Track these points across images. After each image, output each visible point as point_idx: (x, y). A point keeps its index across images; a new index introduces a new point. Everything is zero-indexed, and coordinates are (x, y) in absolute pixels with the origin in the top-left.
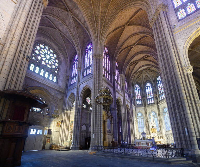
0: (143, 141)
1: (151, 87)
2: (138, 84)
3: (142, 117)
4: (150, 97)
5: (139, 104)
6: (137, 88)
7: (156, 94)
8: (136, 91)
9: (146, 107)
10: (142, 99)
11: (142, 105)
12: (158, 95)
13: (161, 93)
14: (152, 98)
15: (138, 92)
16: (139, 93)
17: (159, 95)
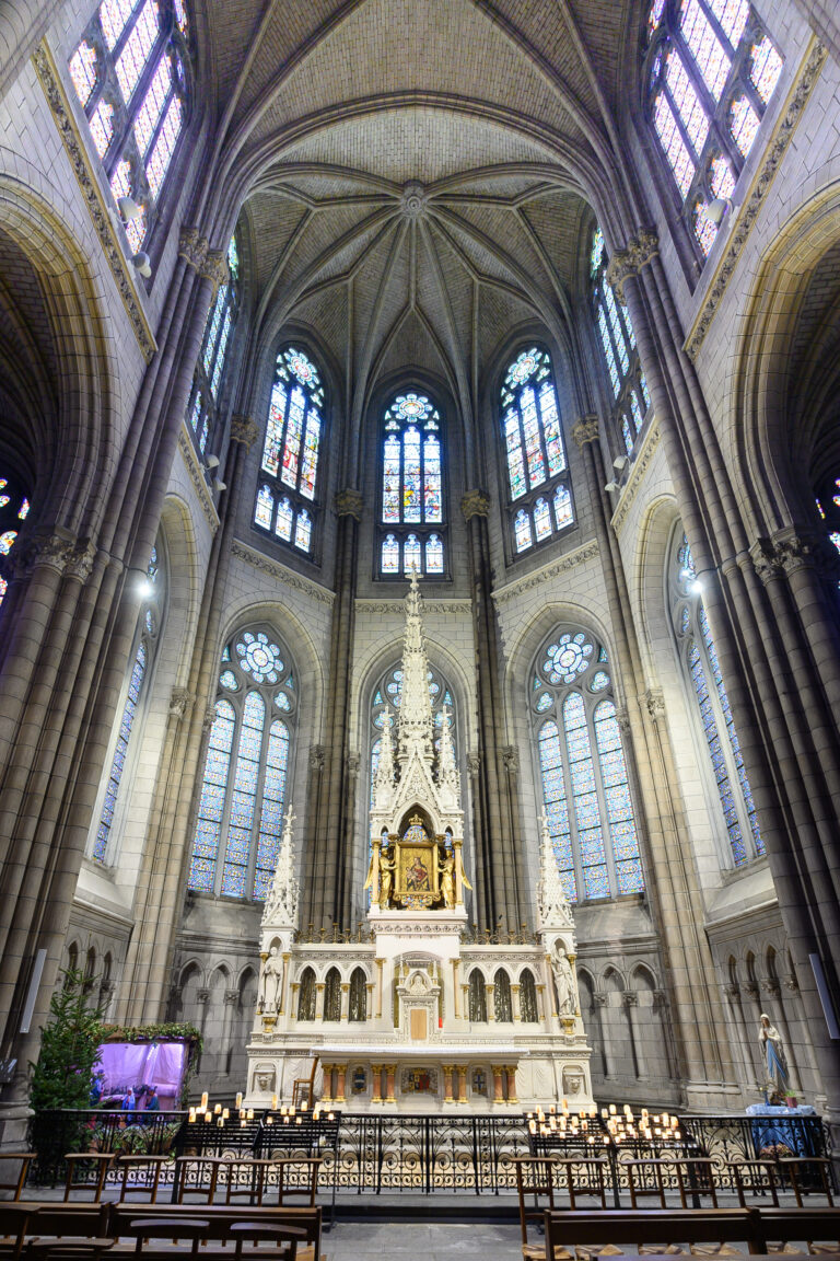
1: (439, 435)
2: (310, 356)
3: (282, 701)
4: (413, 518)
5: (283, 535)
6: (292, 378)
7: (485, 495)
9: (354, 595)
14: (433, 528)
17: (509, 511)
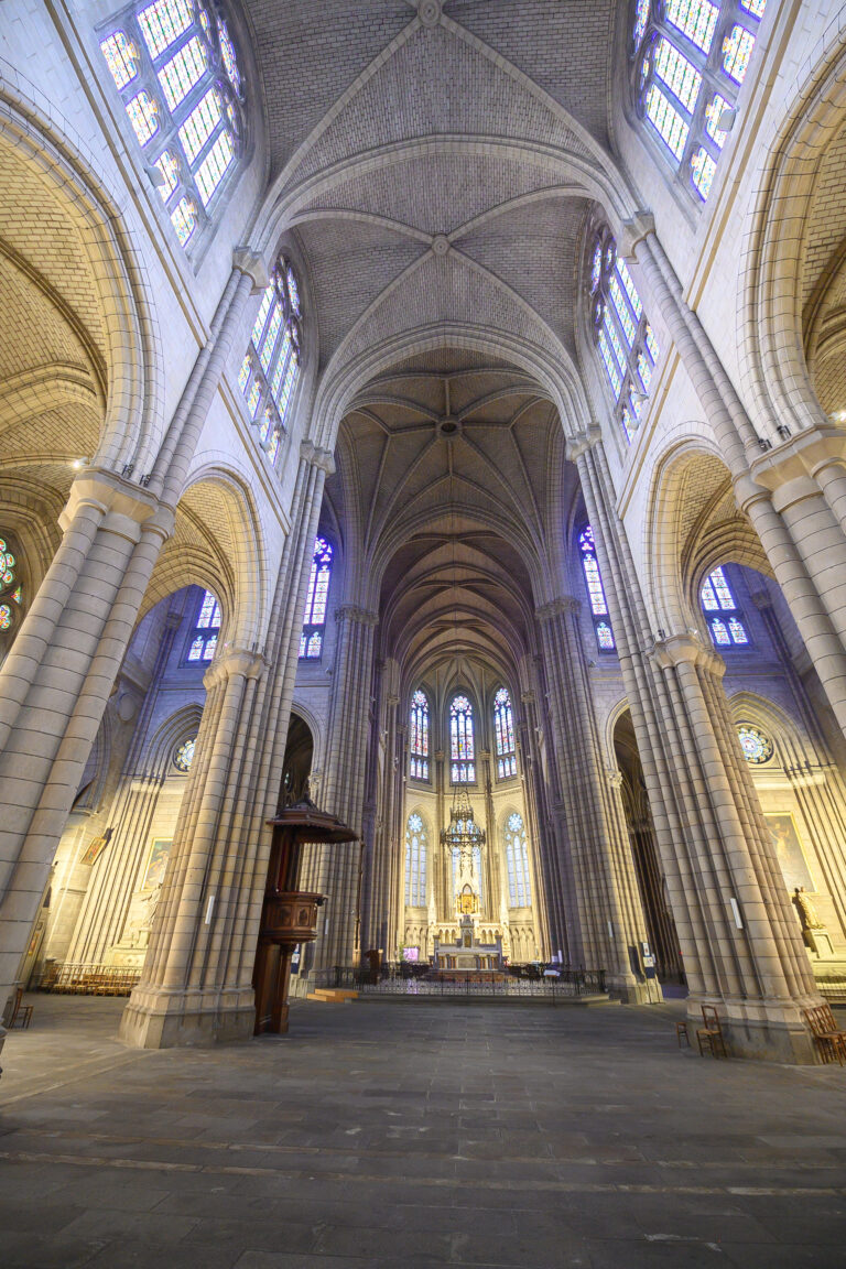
0: (464, 949)
1: (472, 717)
2: (423, 692)
3: (423, 837)
4: (463, 757)
5: (419, 776)
6: (417, 705)
7: (488, 751)
8: (413, 718)
9: (444, 793)
10: (434, 758)
11: (428, 782)
12: (492, 757)
13: (506, 751)
14: (470, 761)
15: (419, 722)
16: (425, 729)
17: (497, 758)
